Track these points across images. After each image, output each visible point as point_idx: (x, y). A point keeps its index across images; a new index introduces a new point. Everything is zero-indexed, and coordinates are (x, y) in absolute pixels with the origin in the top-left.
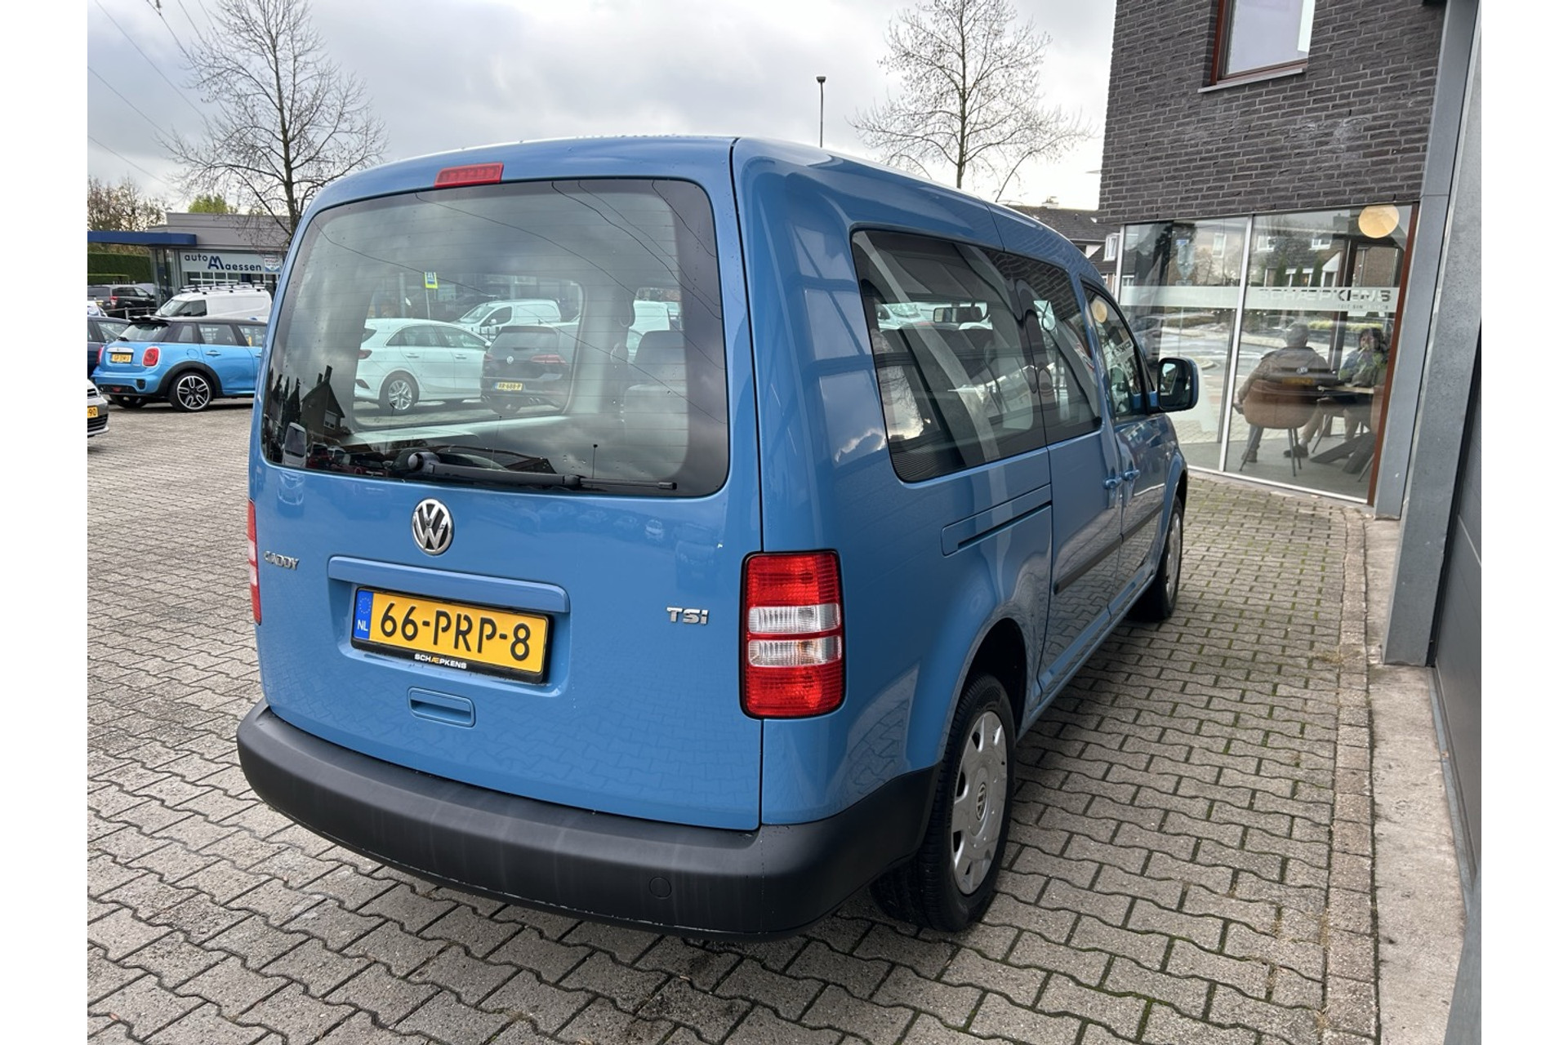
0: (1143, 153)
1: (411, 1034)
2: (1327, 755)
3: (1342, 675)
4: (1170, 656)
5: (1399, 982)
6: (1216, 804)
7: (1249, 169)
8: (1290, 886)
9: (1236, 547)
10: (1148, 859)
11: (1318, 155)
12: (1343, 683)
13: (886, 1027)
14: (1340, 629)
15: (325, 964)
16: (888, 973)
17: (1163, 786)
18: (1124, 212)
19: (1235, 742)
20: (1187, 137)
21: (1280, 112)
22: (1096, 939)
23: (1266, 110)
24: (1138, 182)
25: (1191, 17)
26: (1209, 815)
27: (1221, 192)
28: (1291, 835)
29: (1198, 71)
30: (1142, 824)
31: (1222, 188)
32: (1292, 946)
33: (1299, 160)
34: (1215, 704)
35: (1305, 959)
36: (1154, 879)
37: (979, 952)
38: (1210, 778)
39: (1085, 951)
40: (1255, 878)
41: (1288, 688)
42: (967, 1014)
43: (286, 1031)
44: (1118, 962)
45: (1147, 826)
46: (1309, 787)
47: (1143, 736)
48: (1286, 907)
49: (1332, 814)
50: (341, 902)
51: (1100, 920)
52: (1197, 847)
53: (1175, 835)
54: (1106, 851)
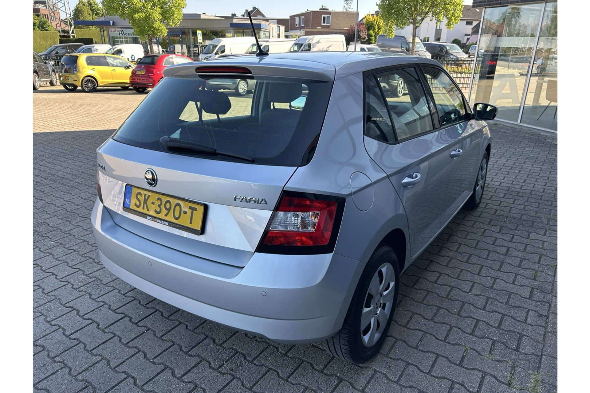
2: (551, 274)
6: (491, 300)
8: (522, 353)
9: (520, 160)
10: (450, 330)
15: (44, 366)
17: (465, 287)
19: (505, 264)
26: (485, 307)
28: (526, 320)
34: (498, 242)
36: (451, 344)
37: (351, 384)
38: (488, 285)
39: (405, 387)
40: (503, 347)
41: (535, 234)
45: (453, 311)
46: (540, 292)
47: (459, 259)
48: (517, 366)
49: (549, 310)
50: (64, 330)
51: (418, 368)
52: (475, 326)
53: (467, 317)
54: (429, 325)
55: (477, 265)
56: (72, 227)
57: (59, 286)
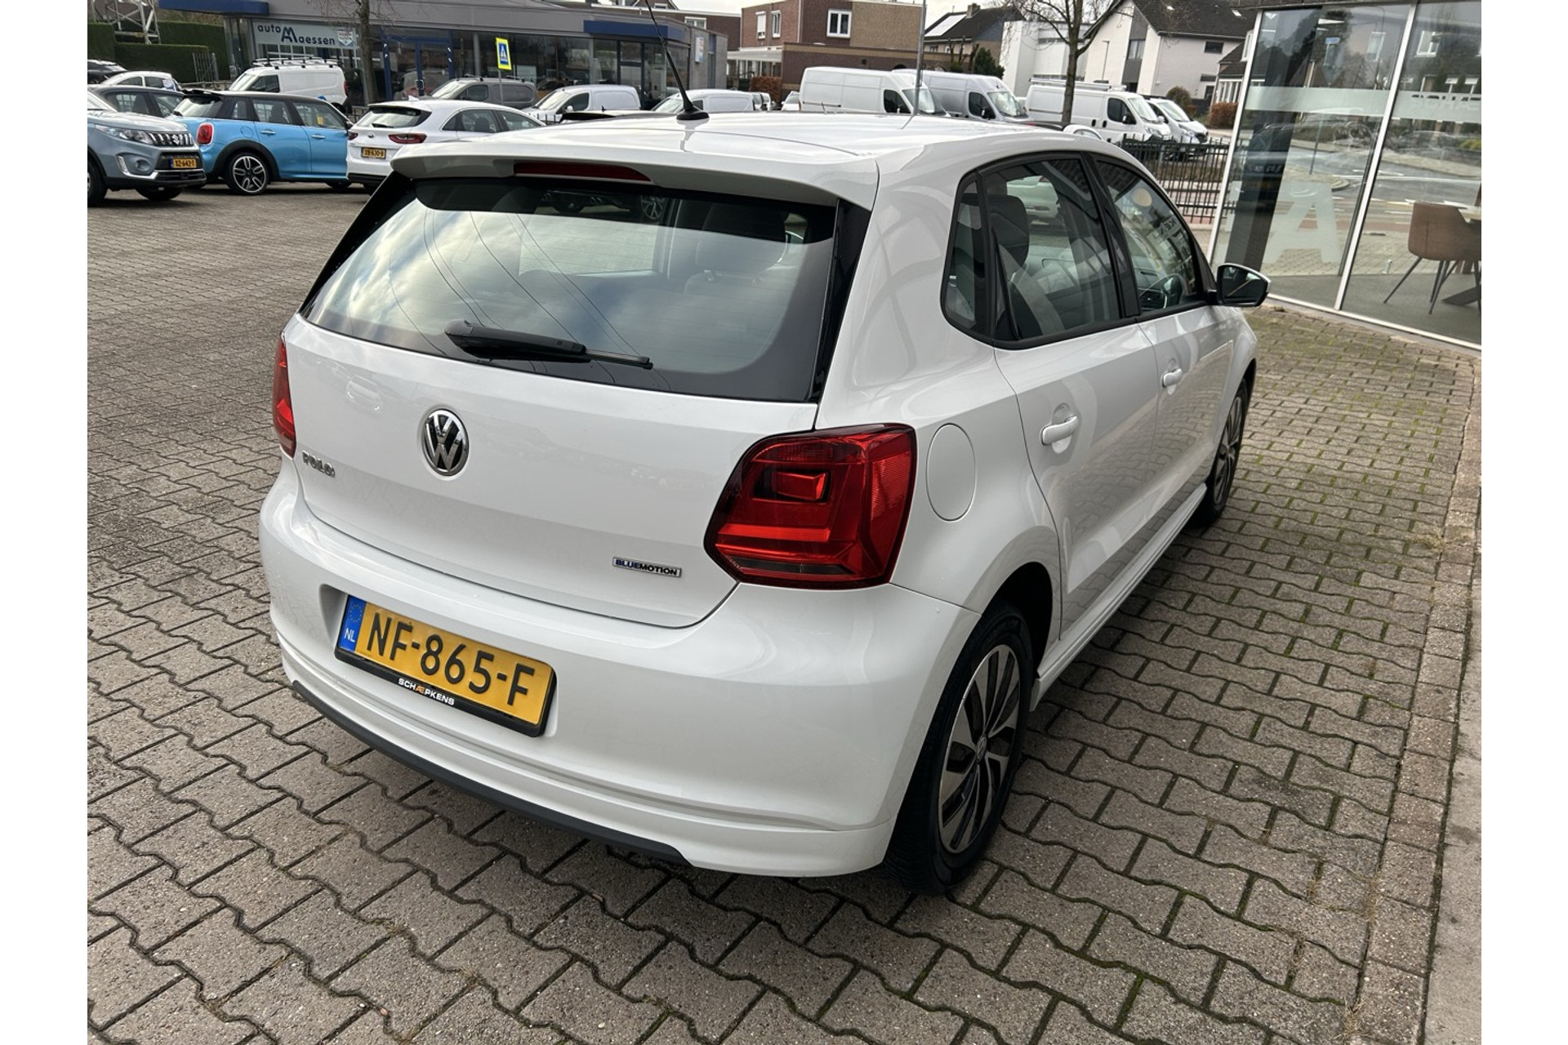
1: (273, 942)
2: (1409, 665)
3: (1442, 565)
4: (1241, 529)
5: (1457, 978)
6: (1266, 720)
8: (1338, 835)
9: (1340, 400)
10: (1171, 785)
12: (1442, 575)
13: (816, 984)
14: (1447, 507)
15: (204, 844)
16: (834, 911)
17: (1205, 692)
19: (1301, 641)
22: (1089, 886)
26: (1253, 734)
28: (1349, 765)
30: (1171, 740)
32: (1329, 916)
34: (1285, 588)
35: (1342, 935)
36: (1174, 812)
38: (1262, 686)
39: (1073, 901)
40: (1297, 821)
41: (1375, 577)
42: (916, 973)
43: (139, 925)
44: (1111, 919)
45: (1177, 743)
46: (1382, 706)
47: (1192, 627)
48: (1329, 862)
49: (1405, 743)
50: (243, 768)
51: (1100, 862)
52: (1232, 774)
54: (1123, 771)
55: (1234, 643)
56: (221, 531)
57: (213, 669)
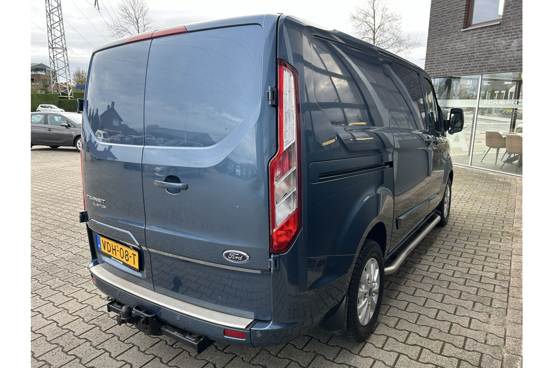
0: (441, 53)
2: (508, 265)
3: (514, 238)
6: (468, 280)
7: (480, 58)
8: (494, 308)
9: (475, 193)
10: (443, 297)
11: (506, 53)
12: (514, 240)
14: (513, 222)
17: (449, 274)
18: (434, 74)
19: (475, 260)
20: (457, 47)
21: (491, 37)
22: (426, 322)
23: (486, 37)
24: (439, 63)
25: (458, 4)
26: (465, 284)
27: (470, 66)
28: (494, 291)
29: (461, 23)
30: (441, 286)
31: (470, 64)
32: (494, 327)
33: (499, 54)
34: (467, 247)
35: (498, 331)
36: (446, 304)
37: (386, 325)
38: (465, 272)
39: (422, 326)
40: (481, 305)
41: (493, 241)
42: (382, 343)
44: (433, 329)
45: (443, 287)
46: (501, 275)
47: (441, 257)
48: (492, 314)
49: (509, 284)
51: (427, 316)
52: (461, 294)
53: (453, 290)
54: (429, 294)
55: (455, 261)
